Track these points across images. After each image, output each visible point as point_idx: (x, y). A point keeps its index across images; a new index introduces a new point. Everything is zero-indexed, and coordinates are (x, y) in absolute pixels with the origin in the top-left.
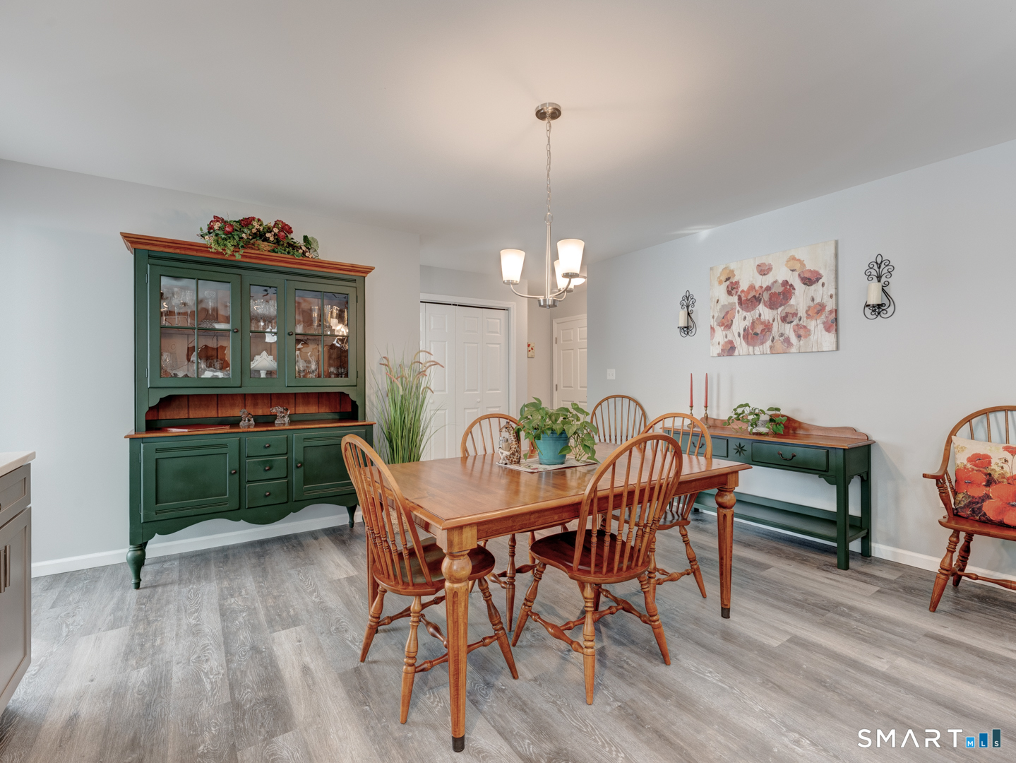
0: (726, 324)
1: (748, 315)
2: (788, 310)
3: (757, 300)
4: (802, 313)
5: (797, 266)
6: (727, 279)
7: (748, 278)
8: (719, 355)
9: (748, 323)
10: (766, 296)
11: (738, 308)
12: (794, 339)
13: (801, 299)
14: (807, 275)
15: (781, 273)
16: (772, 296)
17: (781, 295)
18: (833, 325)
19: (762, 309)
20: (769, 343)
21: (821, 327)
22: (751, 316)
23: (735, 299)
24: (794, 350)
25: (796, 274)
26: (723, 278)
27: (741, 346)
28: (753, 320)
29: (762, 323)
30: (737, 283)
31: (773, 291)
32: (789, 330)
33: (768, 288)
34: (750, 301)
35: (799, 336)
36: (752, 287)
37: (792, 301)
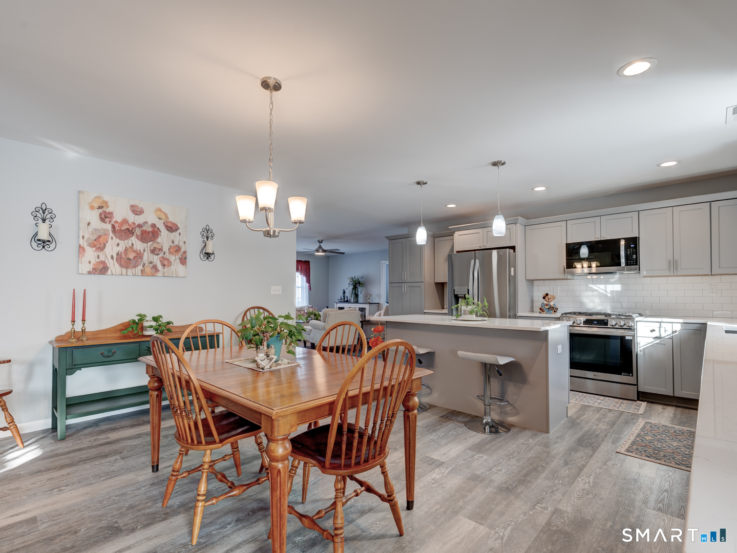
0: (99, 244)
1: (121, 242)
2: (155, 245)
3: (129, 232)
4: (166, 249)
5: (163, 217)
6: (100, 208)
7: (121, 213)
8: (89, 273)
9: (121, 249)
10: (138, 231)
11: (111, 235)
12: (160, 267)
13: (165, 239)
14: (170, 225)
15: (149, 218)
16: (143, 232)
17: (150, 235)
18: (183, 261)
19: (133, 239)
20: (140, 267)
21: (178, 261)
22: (124, 244)
23: (109, 227)
24: (159, 274)
25: (162, 222)
26: (96, 205)
27: (114, 266)
28: (126, 247)
29: (135, 251)
30: (111, 213)
31: (144, 228)
32: (156, 260)
33: (140, 226)
34: (122, 231)
35: (164, 265)
36: (125, 221)
37: (159, 240)
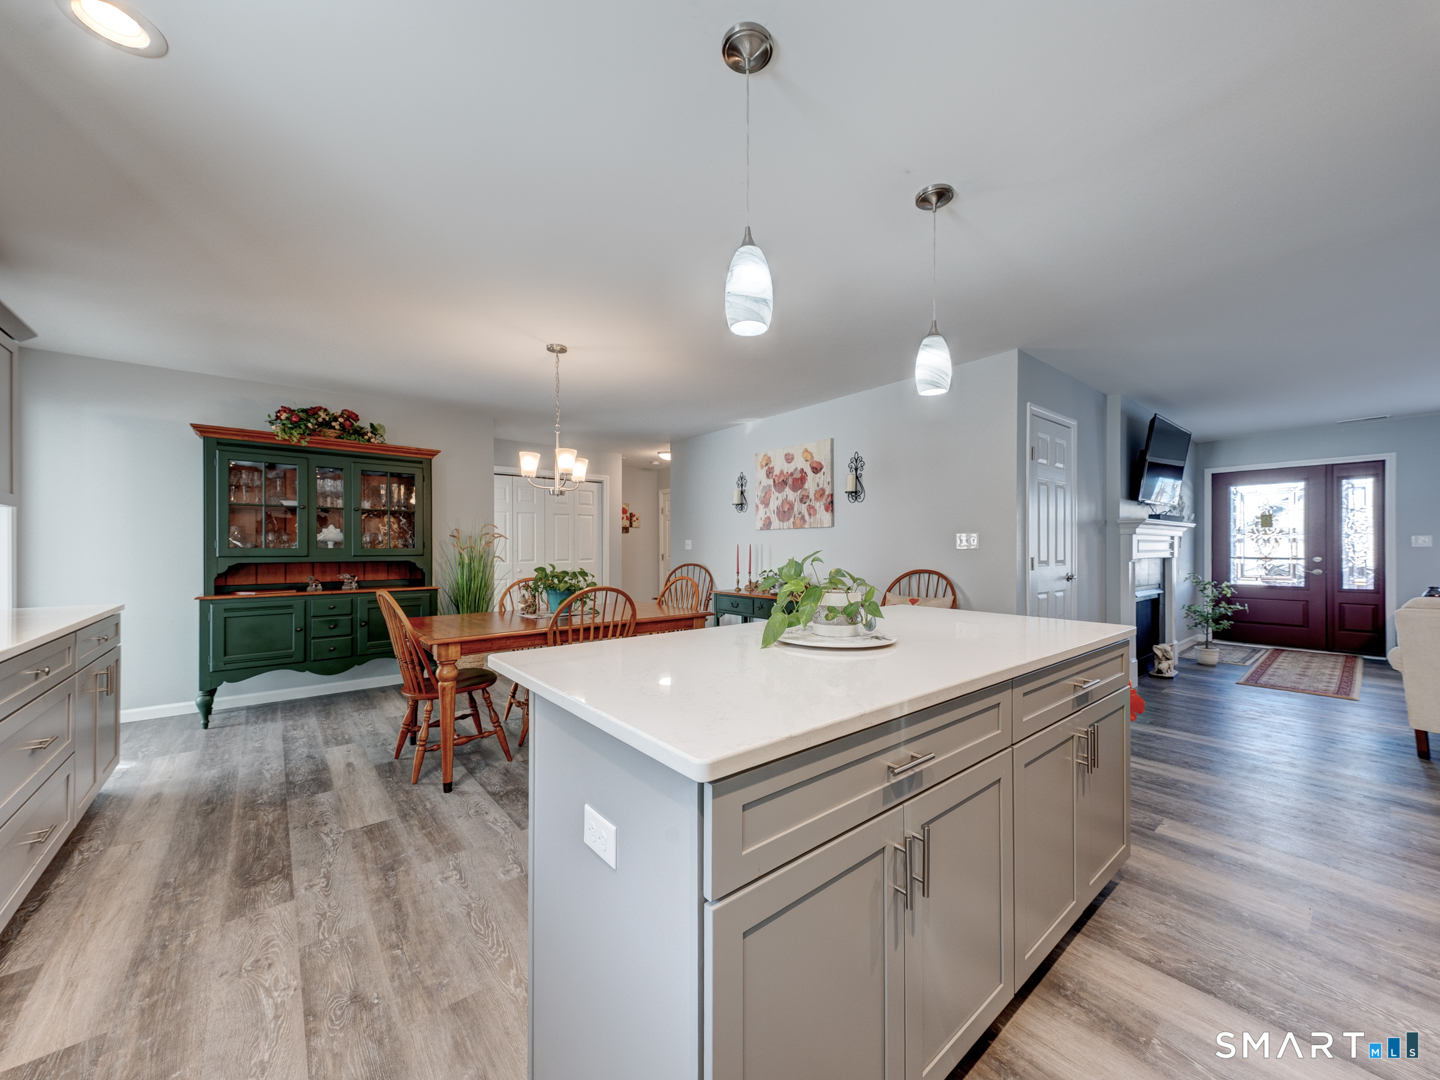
0: (766, 502)
1: (780, 495)
2: (804, 493)
3: (785, 482)
4: (812, 496)
5: (809, 458)
6: (767, 465)
7: (780, 466)
8: (761, 529)
9: (779, 502)
10: (790, 481)
11: (773, 489)
12: (807, 517)
13: (812, 483)
14: (815, 465)
15: (800, 463)
16: (795, 480)
17: (799, 481)
18: (830, 506)
19: (787, 490)
20: (792, 520)
21: (823, 507)
22: (781, 496)
23: (771, 482)
24: (807, 526)
25: (808, 463)
26: (764, 464)
27: (776, 523)
28: (782, 500)
29: (789, 503)
30: (773, 468)
31: (795, 476)
32: (804, 508)
33: (792, 474)
34: (781, 484)
35: (810, 515)
36: (782, 472)
37: (806, 486)
